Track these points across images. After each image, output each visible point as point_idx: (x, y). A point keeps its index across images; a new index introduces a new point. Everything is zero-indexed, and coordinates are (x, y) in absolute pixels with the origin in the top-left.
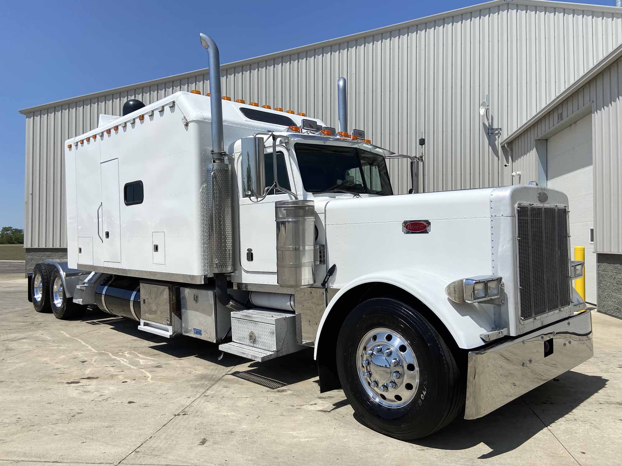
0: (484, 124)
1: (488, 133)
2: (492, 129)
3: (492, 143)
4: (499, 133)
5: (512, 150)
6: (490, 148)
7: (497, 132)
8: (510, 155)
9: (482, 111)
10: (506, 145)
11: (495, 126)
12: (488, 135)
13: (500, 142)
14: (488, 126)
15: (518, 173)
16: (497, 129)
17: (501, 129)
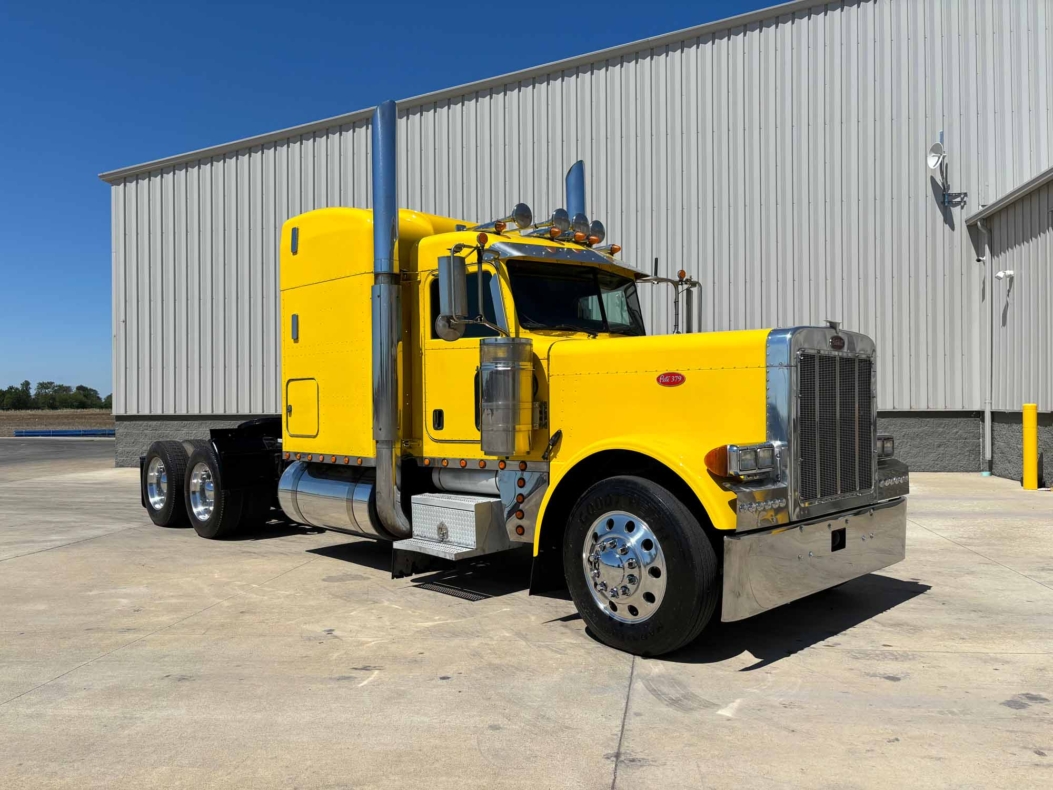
1: (943, 203)
2: (950, 194)
3: (948, 220)
4: (962, 200)
5: (990, 231)
7: (959, 199)
8: (986, 240)
9: (933, 162)
10: (979, 223)
11: (955, 189)
12: (941, 205)
13: (965, 217)
14: (940, 185)
15: (1009, 272)
16: (959, 195)
17: (966, 194)
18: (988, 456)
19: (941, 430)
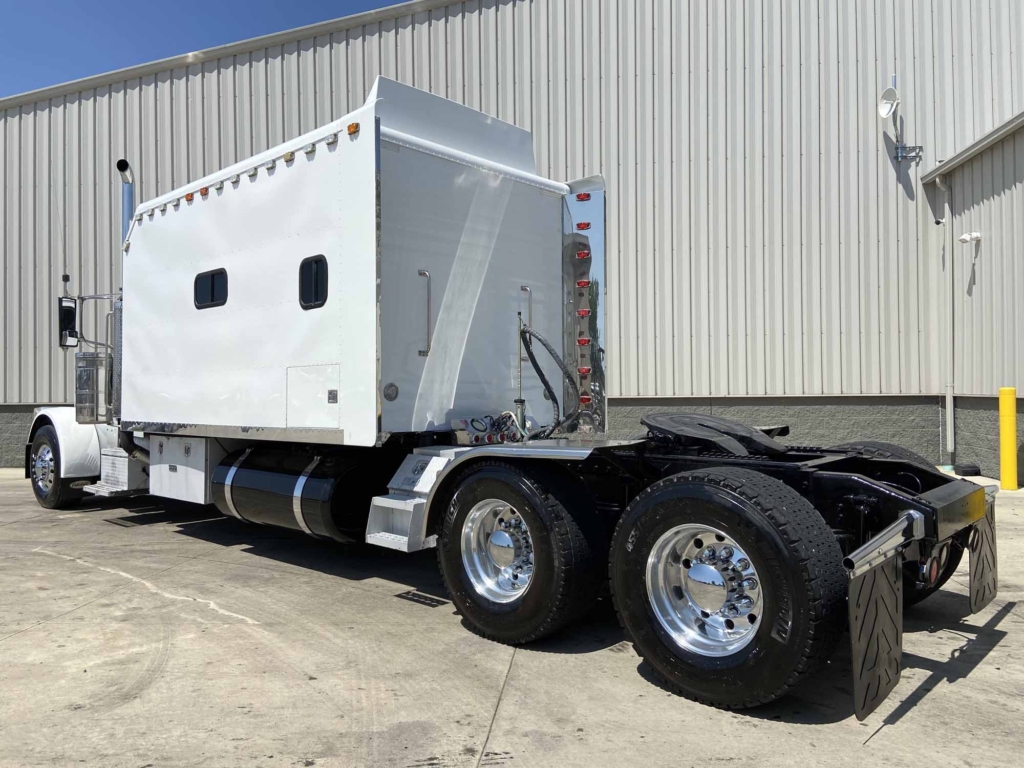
0: (885, 135)
1: (896, 158)
2: (904, 148)
3: (903, 178)
4: (917, 156)
5: (950, 188)
6: (900, 186)
7: (913, 154)
8: (946, 199)
9: (885, 110)
10: (937, 180)
11: (909, 142)
12: (895, 161)
13: (920, 175)
14: (894, 140)
15: (975, 234)
16: (914, 149)
17: (921, 149)
18: (950, 447)
19: (895, 417)
